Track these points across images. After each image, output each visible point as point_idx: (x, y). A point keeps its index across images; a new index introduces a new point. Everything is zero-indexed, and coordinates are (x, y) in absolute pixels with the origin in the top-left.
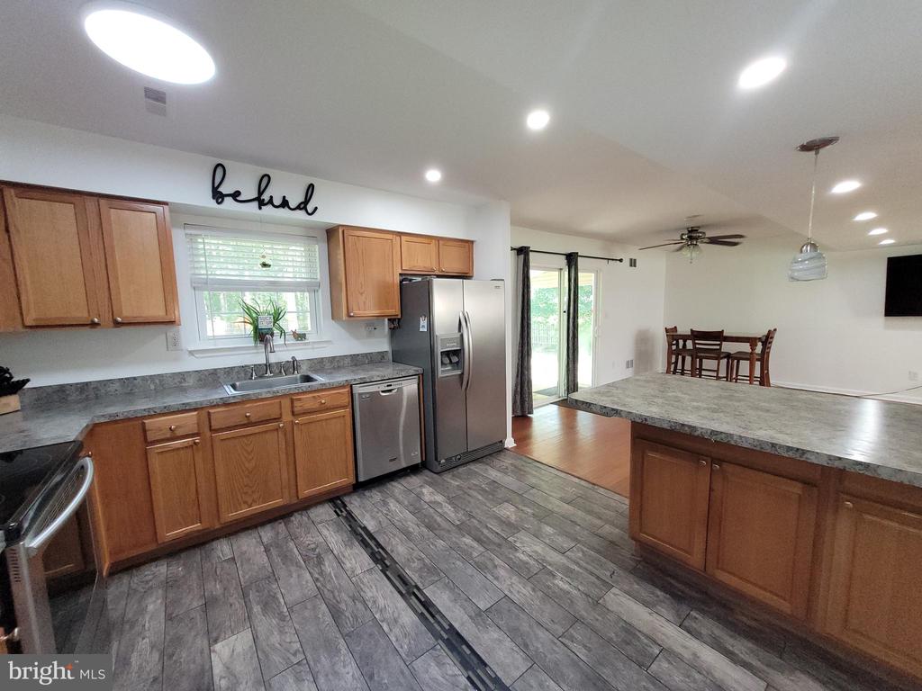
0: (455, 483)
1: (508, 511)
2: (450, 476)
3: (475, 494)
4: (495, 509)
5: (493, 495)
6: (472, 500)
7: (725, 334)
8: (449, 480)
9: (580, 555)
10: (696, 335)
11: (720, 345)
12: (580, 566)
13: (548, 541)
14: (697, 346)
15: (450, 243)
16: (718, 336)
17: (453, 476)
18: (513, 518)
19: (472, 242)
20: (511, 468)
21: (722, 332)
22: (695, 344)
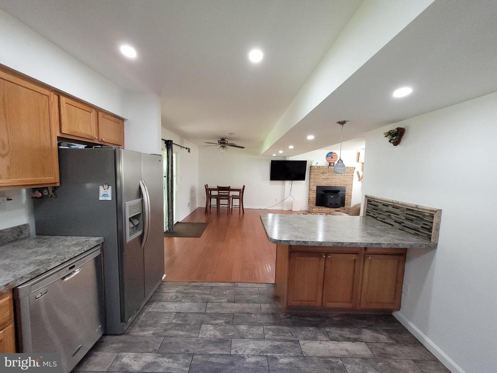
0: (149, 332)
1: (209, 331)
2: (137, 329)
3: (175, 332)
4: (200, 336)
5: (189, 325)
6: (178, 340)
7: (231, 188)
8: (141, 334)
9: (271, 333)
10: (220, 189)
11: (229, 193)
12: (278, 340)
13: (250, 336)
14: (220, 194)
15: (108, 117)
16: (228, 189)
17: (140, 326)
18: (218, 334)
19: (123, 120)
20: (180, 295)
21: (230, 187)
22: (219, 193)
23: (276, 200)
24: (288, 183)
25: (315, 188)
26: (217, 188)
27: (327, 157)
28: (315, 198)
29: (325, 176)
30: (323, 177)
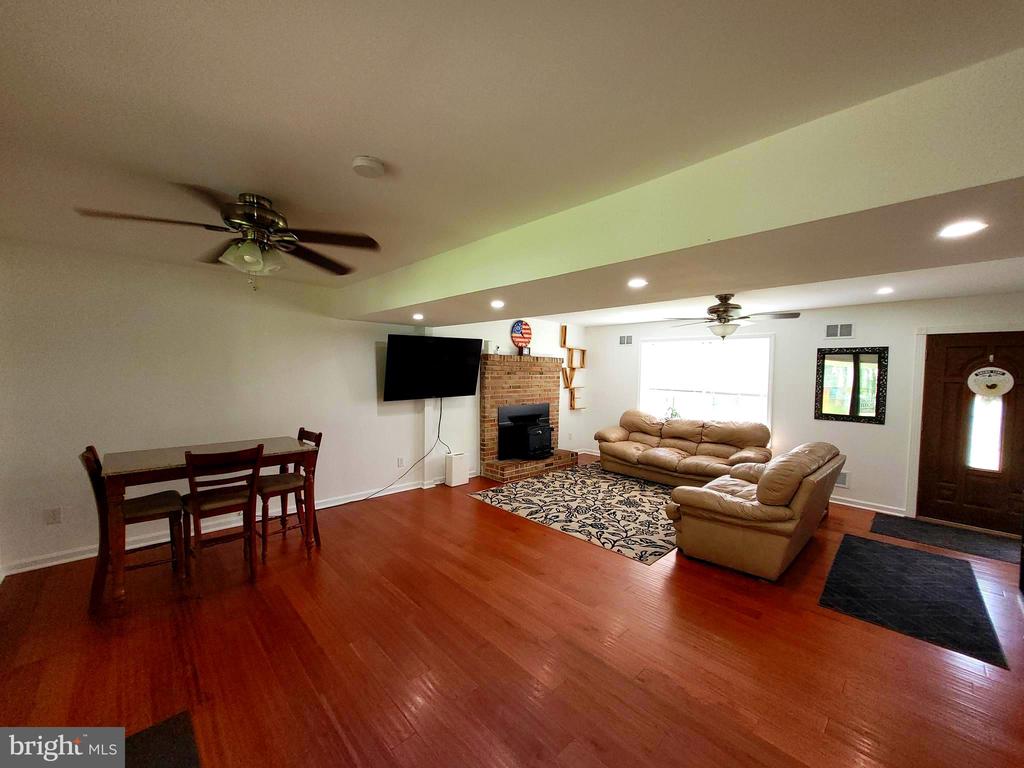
10: (201, 464)
16: (248, 458)
21: (260, 447)
22: (193, 485)
23: (400, 463)
24: (430, 406)
25: (493, 414)
26: (182, 461)
27: (512, 332)
28: (496, 441)
29: (513, 381)
30: (511, 382)
